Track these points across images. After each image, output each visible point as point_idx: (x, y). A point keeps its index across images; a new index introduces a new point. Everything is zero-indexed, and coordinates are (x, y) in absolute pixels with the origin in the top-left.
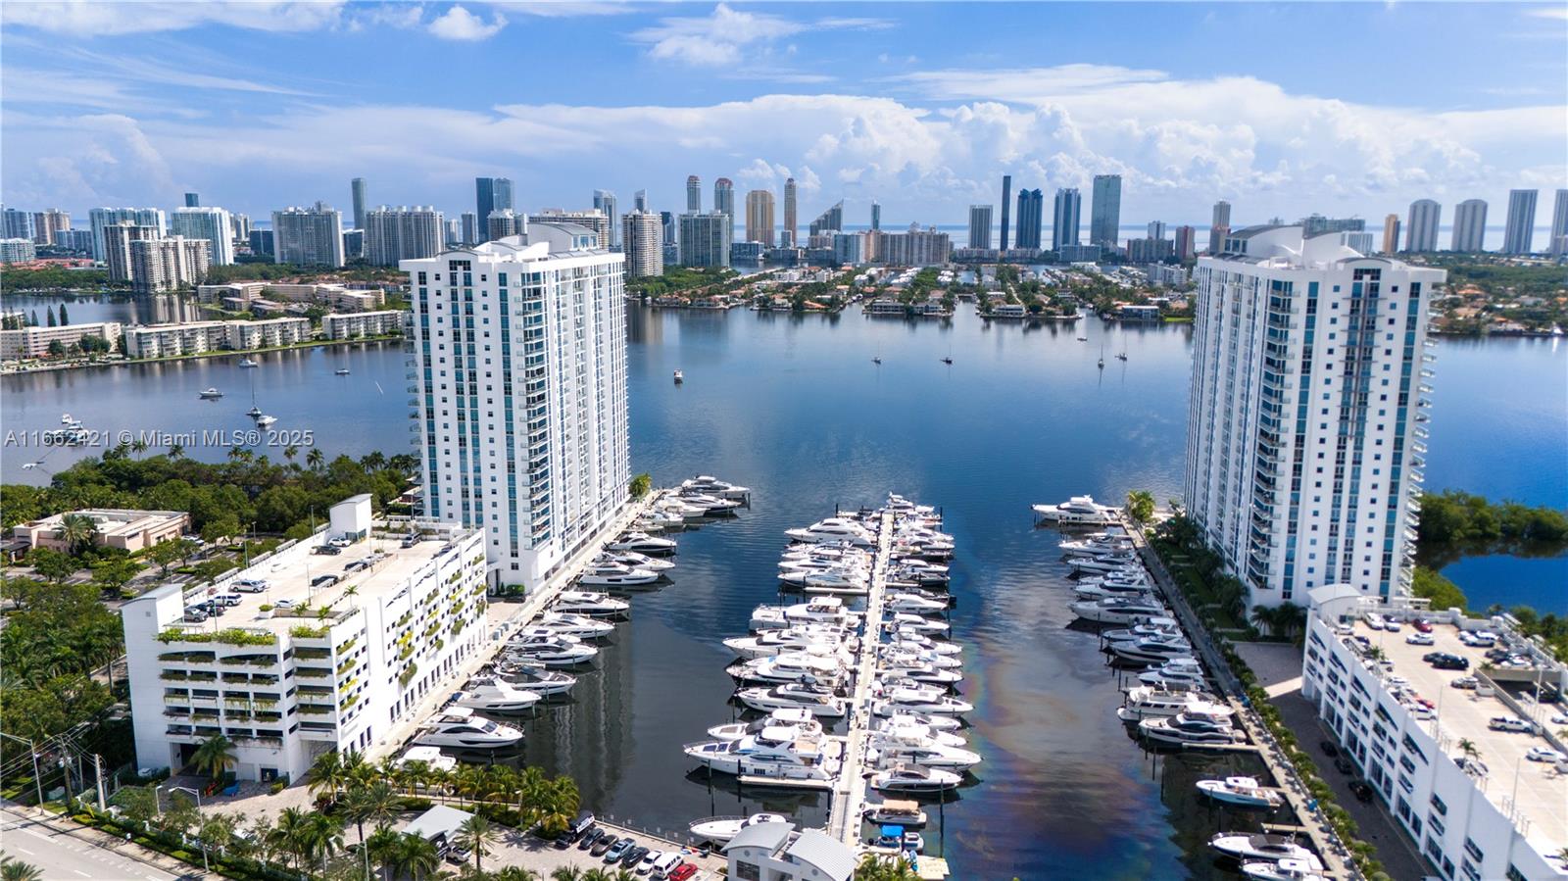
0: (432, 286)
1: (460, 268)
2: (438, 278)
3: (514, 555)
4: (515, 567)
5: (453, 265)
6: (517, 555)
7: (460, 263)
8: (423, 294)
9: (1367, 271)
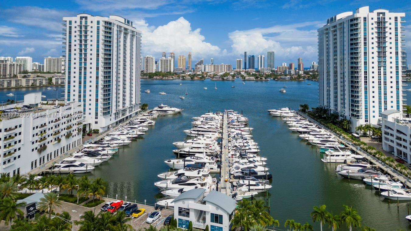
0: (73, 25)
1: (84, 19)
2: (76, 22)
3: (96, 118)
4: (96, 123)
5: (81, 18)
6: (97, 118)
7: (84, 17)
8: (70, 28)
9: (381, 13)
